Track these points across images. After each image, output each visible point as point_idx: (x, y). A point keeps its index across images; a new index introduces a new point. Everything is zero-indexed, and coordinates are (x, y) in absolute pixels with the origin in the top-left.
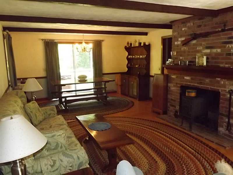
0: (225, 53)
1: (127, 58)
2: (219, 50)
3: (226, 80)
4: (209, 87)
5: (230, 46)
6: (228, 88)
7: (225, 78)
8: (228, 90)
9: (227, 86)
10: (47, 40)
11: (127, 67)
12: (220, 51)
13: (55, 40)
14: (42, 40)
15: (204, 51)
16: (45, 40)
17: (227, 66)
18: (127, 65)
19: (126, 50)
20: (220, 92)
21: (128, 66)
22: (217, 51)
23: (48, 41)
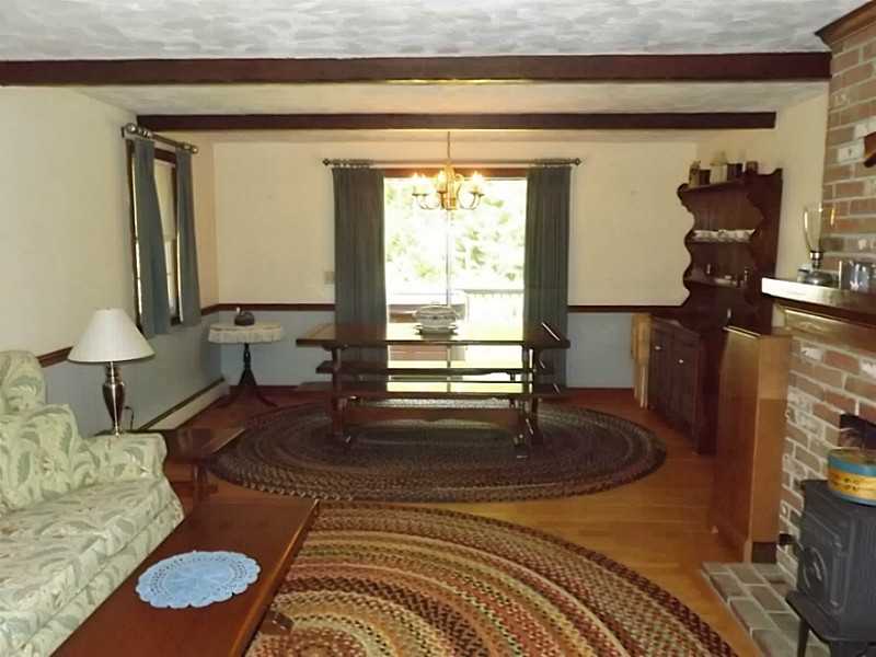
1: (689, 240)
10: (345, 162)
11: (687, 284)
13: (372, 162)
14: (326, 162)
16: (336, 162)
18: (687, 273)
19: (683, 204)
21: (690, 278)
23: (348, 166)
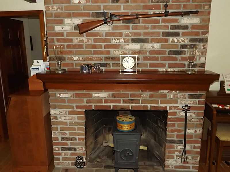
0: (168, 50)
2: (157, 46)
3: (178, 92)
4: (149, 105)
5: (176, 41)
6: (181, 103)
7: (175, 90)
8: (181, 106)
9: (179, 101)
12: (159, 48)
15: (127, 47)
17: (171, 70)
20: (167, 111)
22: (153, 47)
